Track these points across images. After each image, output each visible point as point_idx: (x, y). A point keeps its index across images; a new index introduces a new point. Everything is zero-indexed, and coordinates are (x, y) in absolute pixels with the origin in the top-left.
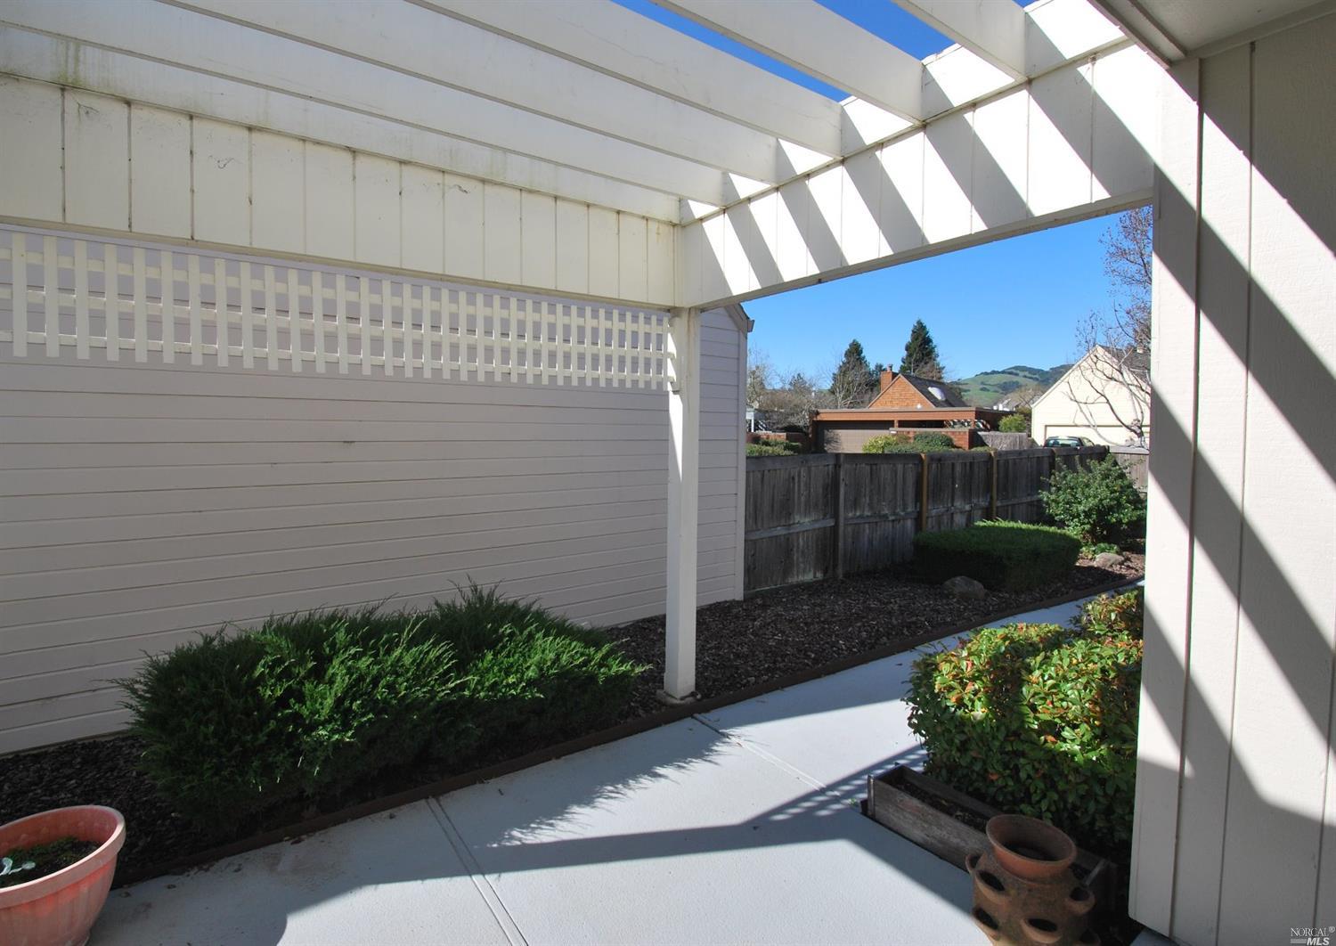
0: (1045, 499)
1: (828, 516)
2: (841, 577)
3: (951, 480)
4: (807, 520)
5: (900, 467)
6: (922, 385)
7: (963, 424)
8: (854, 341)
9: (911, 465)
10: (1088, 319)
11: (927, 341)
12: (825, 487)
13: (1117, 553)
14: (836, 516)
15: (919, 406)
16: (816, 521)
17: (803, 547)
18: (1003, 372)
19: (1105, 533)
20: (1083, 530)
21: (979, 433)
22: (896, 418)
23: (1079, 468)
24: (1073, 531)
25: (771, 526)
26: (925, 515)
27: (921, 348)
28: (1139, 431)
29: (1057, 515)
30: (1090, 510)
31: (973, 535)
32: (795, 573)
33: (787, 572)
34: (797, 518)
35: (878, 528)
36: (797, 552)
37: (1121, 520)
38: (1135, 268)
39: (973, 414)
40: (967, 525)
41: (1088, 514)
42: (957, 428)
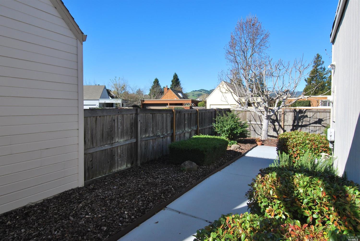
0: (214, 126)
1: (133, 138)
2: (139, 165)
3: (184, 120)
4: (122, 140)
5: (164, 115)
6: (176, 92)
7: (188, 104)
8: (156, 78)
9: (169, 114)
10: (221, 72)
11: (178, 79)
12: (131, 125)
13: (237, 144)
14: (137, 137)
15: (175, 99)
16: (126, 140)
17: (120, 153)
18: (198, 91)
19: (232, 137)
20: (226, 136)
21: (193, 107)
22: (169, 102)
23: (224, 115)
24: (223, 137)
25: (101, 145)
26: (175, 134)
27: (176, 81)
28: (240, 103)
29: (218, 132)
30: (228, 129)
31: (192, 142)
32: (116, 166)
33: (112, 166)
34: (117, 140)
35: (156, 141)
36: (117, 156)
37: (237, 132)
38: (232, 57)
39: (191, 102)
40: (190, 137)
41: (227, 131)
42: (186, 106)
